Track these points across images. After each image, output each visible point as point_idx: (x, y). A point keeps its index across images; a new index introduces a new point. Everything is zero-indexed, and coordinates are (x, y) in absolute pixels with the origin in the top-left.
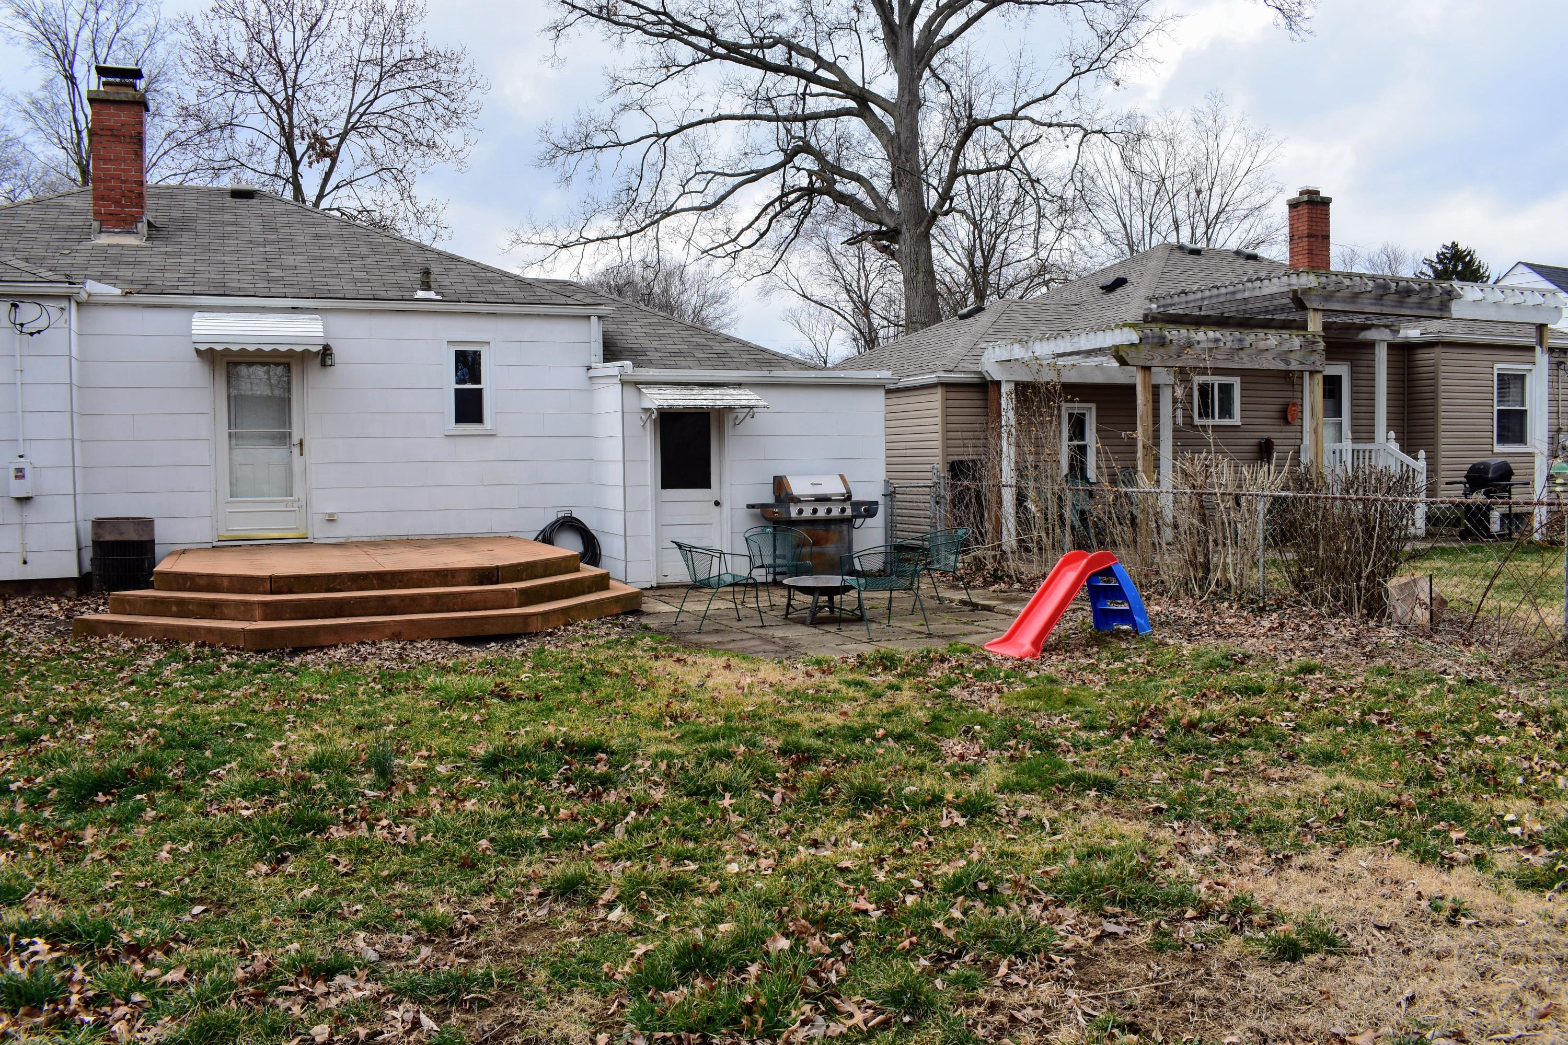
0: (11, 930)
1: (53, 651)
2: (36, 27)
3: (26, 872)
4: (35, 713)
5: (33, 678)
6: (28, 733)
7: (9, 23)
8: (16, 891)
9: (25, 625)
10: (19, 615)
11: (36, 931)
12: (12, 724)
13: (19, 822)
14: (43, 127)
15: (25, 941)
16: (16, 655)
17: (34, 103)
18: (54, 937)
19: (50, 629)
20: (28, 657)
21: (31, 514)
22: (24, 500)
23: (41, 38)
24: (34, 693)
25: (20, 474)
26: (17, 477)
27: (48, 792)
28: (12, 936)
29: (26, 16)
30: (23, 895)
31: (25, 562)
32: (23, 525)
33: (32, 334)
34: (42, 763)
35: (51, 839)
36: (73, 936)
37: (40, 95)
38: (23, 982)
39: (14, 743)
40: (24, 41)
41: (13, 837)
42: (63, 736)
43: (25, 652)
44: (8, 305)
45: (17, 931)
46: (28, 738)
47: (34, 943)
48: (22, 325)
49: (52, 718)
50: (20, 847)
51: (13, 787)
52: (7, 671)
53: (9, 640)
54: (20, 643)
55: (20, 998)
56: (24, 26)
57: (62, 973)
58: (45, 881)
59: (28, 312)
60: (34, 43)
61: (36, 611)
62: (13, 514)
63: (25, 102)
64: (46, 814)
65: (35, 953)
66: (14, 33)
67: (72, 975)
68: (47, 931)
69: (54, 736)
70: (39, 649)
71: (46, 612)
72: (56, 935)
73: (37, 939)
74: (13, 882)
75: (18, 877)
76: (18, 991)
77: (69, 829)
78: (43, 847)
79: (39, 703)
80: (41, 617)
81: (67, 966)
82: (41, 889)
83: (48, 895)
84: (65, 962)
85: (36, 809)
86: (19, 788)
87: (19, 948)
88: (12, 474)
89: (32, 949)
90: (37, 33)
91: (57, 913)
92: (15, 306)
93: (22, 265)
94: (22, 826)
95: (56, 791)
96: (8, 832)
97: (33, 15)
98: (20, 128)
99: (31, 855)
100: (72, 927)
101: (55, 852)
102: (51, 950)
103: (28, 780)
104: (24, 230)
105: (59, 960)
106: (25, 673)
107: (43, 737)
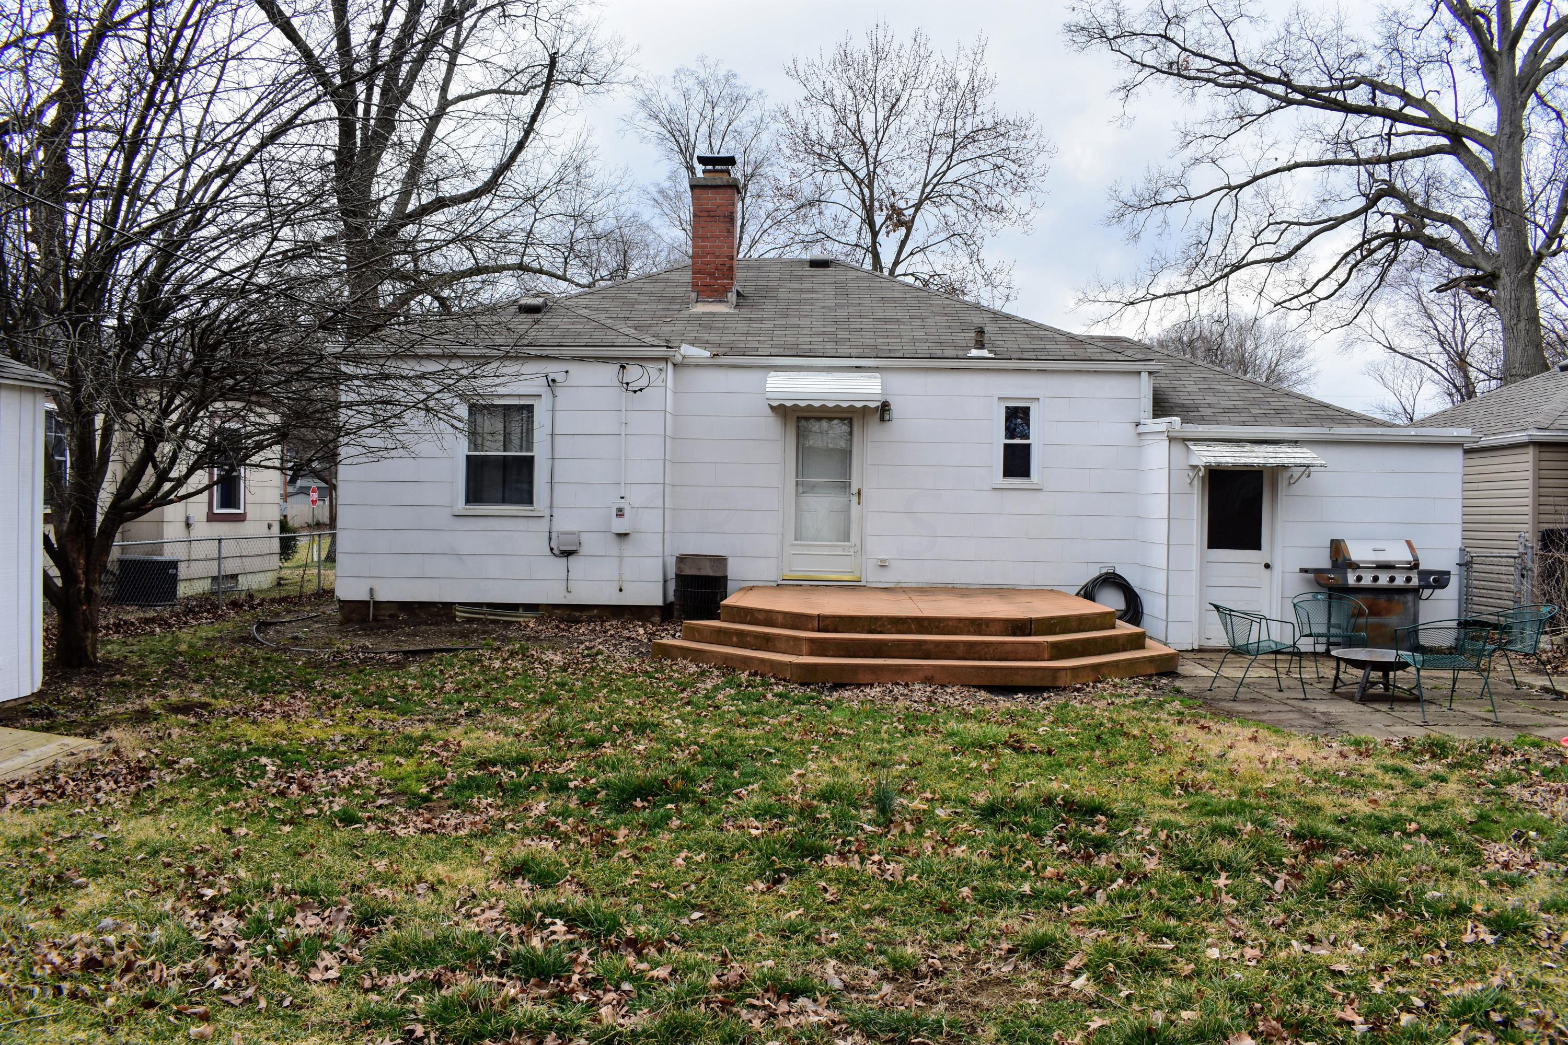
0: (540, 909)
1: (631, 669)
2: (664, 127)
3: (564, 860)
4: (604, 722)
5: (611, 692)
6: (594, 739)
7: (642, 124)
8: (553, 875)
9: (615, 645)
10: (612, 636)
11: (559, 913)
12: (583, 730)
13: (569, 816)
14: (668, 212)
15: (548, 921)
16: (602, 670)
17: (661, 192)
18: (573, 920)
19: (634, 649)
20: (611, 673)
21: (628, 548)
22: (623, 536)
23: (668, 135)
24: (608, 705)
25: (620, 513)
26: (618, 515)
27: (598, 792)
28: (539, 914)
29: (657, 117)
30: (558, 880)
31: (621, 590)
32: (621, 557)
33: (635, 392)
34: (598, 767)
35: (591, 834)
36: (587, 922)
37: (666, 184)
38: (537, 956)
39: (581, 747)
40: (654, 139)
41: (563, 828)
42: (621, 744)
43: (609, 668)
44: (618, 366)
45: (544, 911)
46: (593, 744)
47: (554, 924)
48: (627, 384)
49: (615, 728)
50: (566, 838)
51: (571, 785)
52: (592, 684)
53: (600, 657)
54: (607, 661)
55: (533, 969)
56: (655, 126)
57: (571, 954)
58: (578, 870)
59: (633, 372)
60: (662, 140)
61: (626, 633)
62: (613, 547)
63: (653, 191)
64: (593, 812)
65: (553, 933)
66: (646, 133)
67: (578, 957)
68: (568, 915)
69: (614, 745)
70: (621, 667)
71: (634, 635)
72: (574, 920)
73: (557, 921)
74: (552, 868)
75: (557, 863)
76: (533, 963)
77: (608, 827)
78: (583, 840)
79: (611, 713)
80: (629, 639)
81: (576, 948)
82: (573, 877)
83: (578, 883)
84: (576, 944)
85: (585, 806)
86: (576, 787)
87: (543, 926)
88: (614, 512)
89: (552, 928)
90: (665, 132)
91: (579, 900)
92: (623, 367)
93: (631, 331)
94: (570, 820)
95: (604, 793)
96: (559, 824)
97: (661, 116)
98: (648, 214)
99: (572, 846)
100: (587, 915)
101: (592, 846)
102: (569, 932)
103: (584, 780)
104: (637, 302)
105: (571, 942)
106: (605, 686)
107: (606, 744)
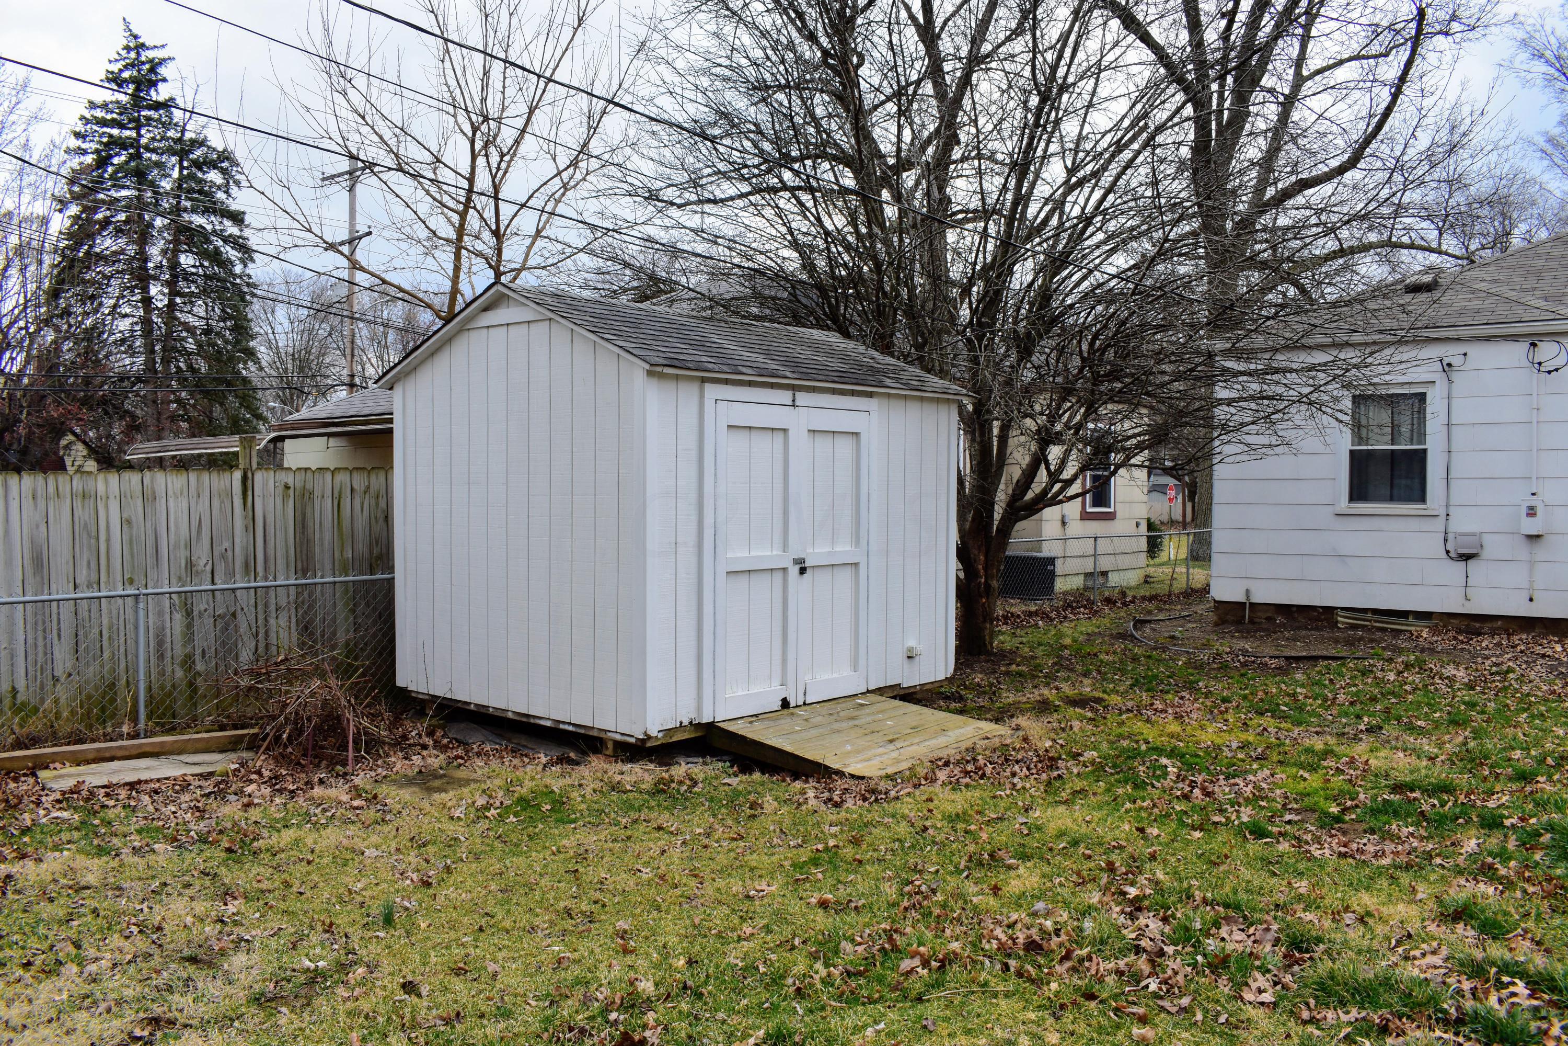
0: (1493, 964)
1: (1554, 692)
2: (1551, 65)
3: (1513, 911)
4: (1533, 753)
5: (1533, 717)
6: (1524, 772)
7: (1525, 67)
8: (1502, 927)
9: (1526, 662)
10: (1522, 652)
11: (1517, 973)
12: (1509, 760)
13: (1509, 859)
14: (1560, 162)
15: (1506, 979)
16: (1517, 691)
17: (1551, 140)
18: (1536, 984)
19: (1551, 669)
20: (1528, 695)
21: (1541, 552)
22: (1534, 538)
23: (1557, 74)
24: (1533, 732)
25: (1532, 512)
26: (1528, 515)
27: (1541, 835)
28: (1494, 970)
29: (1541, 56)
30: (1508, 932)
31: (1531, 600)
32: (1531, 563)
33: (1549, 372)
34: (1537, 804)
35: (1540, 883)
36: (1554, 989)
37: (1556, 131)
38: (1500, 1020)
39: (1510, 779)
40: (1540, 82)
41: (1503, 872)
42: (1559, 781)
43: (1526, 689)
44: (1527, 345)
45: (1499, 967)
46: (1524, 777)
47: (1514, 984)
48: (1540, 364)
49: (1550, 761)
50: (1509, 884)
51: (1507, 822)
52: (1507, 705)
53: (1511, 676)
54: (1521, 679)
55: (1496, 1033)
56: (1540, 67)
57: (1539, 1023)
58: (1530, 924)
59: (1547, 351)
60: (1550, 81)
61: (1538, 649)
62: (1523, 551)
63: (1541, 141)
64: (1537, 857)
65: (1514, 994)
66: (1529, 76)
67: (1549, 1029)
68: (1528, 976)
69: (1550, 779)
70: (1539, 689)
71: (1550, 652)
72: (1536, 983)
73: (1517, 981)
74: (1500, 917)
75: (1506, 913)
76: (1494, 1027)
77: (1559, 878)
78: (1531, 889)
79: (1538, 743)
80: (1544, 656)
81: (1544, 1018)
82: (1526, 931)
83: (1532, 940)
84: (1543, 1013)
85: (1527, 849)
86: (1513, 825)
87: (1499, 985)
88: (1524, 511)
89: (1512, 989)
90: (1552, 71)
91: (1539, 961)
92: (1534, 345)
93: (1542, 303)
94: (1512, 863)
95: (1549, 836)
96: (1498, 866)
97: (1548, 54)
98: (1536, 167)
99: (1518, 894)
100: (1553, 979)
101: (1543, 898)
102: (1531, 996)
103: (1522, 819)
104: (1544, 269)
105: (1536, 1009)
106: (1525, 710)
107: (1539, 778)
